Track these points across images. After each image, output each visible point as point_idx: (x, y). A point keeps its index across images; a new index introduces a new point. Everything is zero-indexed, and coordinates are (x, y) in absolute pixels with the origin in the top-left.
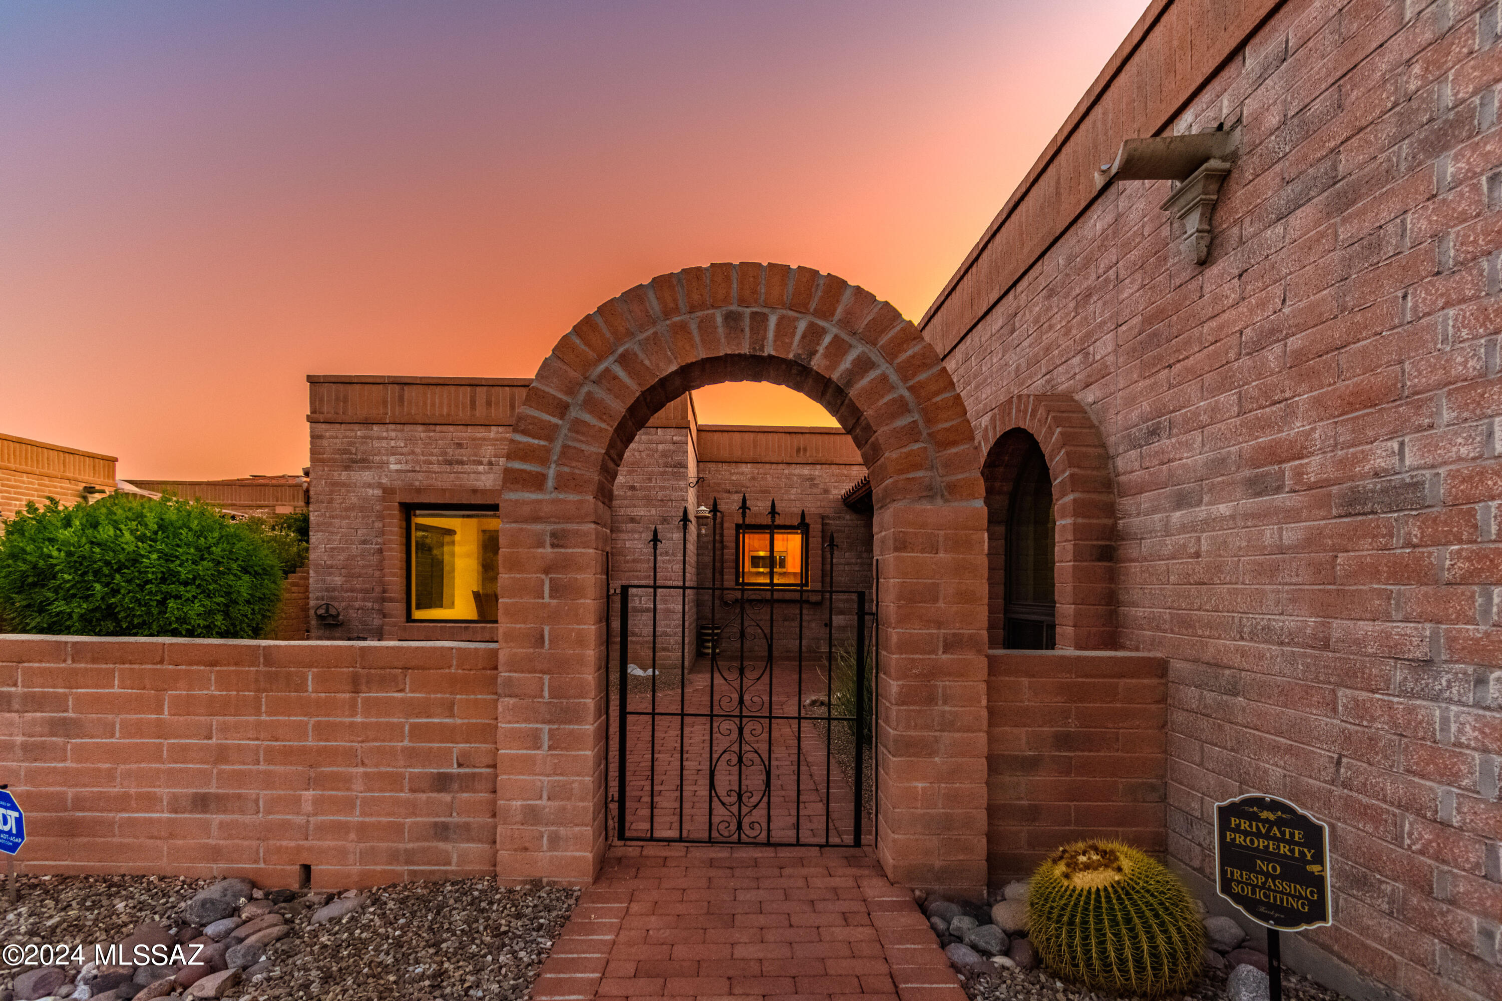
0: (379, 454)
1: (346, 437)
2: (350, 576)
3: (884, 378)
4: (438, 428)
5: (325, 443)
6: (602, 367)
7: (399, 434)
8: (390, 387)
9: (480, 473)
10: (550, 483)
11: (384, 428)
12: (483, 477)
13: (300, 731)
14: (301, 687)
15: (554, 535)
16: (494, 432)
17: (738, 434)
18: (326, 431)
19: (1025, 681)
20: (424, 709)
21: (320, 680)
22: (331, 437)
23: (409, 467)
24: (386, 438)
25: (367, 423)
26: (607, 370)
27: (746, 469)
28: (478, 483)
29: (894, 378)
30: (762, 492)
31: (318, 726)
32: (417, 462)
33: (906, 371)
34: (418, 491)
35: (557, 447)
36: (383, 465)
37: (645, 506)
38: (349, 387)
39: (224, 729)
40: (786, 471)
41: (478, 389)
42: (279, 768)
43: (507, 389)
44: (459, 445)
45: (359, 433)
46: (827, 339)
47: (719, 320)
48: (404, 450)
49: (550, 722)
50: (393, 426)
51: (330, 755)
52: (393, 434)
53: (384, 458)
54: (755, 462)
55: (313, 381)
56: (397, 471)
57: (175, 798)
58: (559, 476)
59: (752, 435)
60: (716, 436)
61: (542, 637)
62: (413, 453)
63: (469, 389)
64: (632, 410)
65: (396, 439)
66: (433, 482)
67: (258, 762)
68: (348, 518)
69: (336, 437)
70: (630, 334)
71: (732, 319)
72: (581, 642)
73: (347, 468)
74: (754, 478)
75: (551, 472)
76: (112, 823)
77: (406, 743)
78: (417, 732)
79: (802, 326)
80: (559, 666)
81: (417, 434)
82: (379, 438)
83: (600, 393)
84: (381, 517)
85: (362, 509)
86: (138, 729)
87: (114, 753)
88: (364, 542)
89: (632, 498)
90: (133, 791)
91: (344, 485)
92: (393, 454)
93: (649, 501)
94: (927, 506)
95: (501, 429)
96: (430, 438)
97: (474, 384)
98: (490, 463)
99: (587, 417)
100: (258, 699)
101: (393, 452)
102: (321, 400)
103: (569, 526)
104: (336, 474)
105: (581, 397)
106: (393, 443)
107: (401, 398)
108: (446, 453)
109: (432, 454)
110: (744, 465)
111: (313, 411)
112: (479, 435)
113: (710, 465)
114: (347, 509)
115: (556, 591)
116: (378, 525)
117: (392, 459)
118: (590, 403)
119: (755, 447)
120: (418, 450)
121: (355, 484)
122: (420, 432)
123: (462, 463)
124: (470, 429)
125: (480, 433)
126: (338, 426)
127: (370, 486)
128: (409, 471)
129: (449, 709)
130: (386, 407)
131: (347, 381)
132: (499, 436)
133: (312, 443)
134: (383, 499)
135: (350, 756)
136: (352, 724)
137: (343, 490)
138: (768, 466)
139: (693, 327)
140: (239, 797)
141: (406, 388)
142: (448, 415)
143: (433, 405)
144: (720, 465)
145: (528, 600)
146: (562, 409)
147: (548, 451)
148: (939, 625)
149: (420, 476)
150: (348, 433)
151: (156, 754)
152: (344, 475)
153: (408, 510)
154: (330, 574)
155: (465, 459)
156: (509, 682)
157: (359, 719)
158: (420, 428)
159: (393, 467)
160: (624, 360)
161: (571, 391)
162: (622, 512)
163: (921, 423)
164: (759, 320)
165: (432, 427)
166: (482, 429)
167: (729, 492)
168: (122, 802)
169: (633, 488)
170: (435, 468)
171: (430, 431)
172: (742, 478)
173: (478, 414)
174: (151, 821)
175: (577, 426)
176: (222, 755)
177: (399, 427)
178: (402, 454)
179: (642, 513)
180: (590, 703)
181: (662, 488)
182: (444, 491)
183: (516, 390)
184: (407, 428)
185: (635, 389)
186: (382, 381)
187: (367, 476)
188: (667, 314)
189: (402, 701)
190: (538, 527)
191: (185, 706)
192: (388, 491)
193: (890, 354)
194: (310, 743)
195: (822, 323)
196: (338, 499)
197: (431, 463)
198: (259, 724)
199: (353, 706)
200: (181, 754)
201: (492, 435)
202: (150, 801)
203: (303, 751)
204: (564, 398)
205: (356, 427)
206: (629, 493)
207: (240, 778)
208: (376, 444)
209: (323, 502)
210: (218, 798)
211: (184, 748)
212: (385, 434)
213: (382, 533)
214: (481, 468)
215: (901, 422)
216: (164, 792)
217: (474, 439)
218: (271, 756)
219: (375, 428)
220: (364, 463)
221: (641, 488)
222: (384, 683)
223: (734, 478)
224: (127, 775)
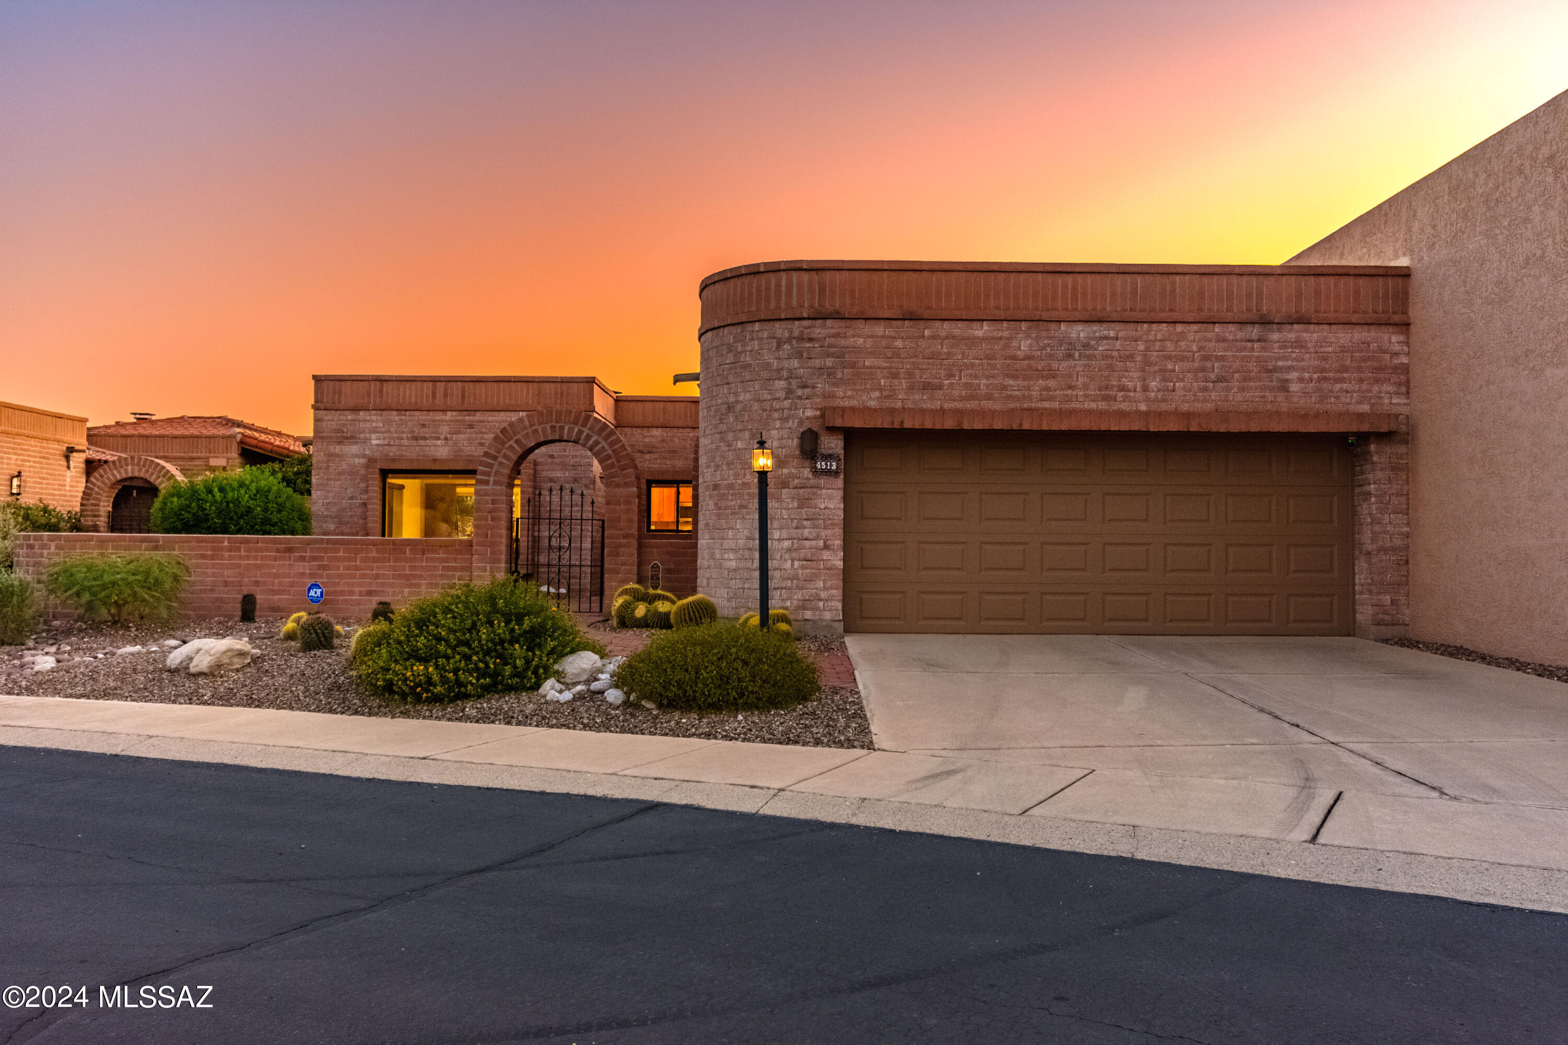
0: (364, 432)
1: (339, 420)
2: (341, 523)
3: (603, 447)
4: (408, 413)
5: (324, 424)
6: (509, 444)
7: (379, 418)
8: (372, 383)
9: (439, 446)
10: (491, 483)
11: (367, 413)
12: (440, 449)
13: (404, 568)
14: (405, 553)
15: (492, 500)
16: (449, 416)
17: (650, 404)
18: (326, 415)
19: (655, 550)
20: (446, 560)
21: (411, 550)
22: (329, 420)
23: (386, 442)
24: (369, 421)
25: (356, 409)
26: (511, 445)
27: (657, 432)
28: (437, 453)
29: (607, 447)
30: (670, 452)
31: (410, 566)
32: (392, 438)
33: (611, 445)
34: (393, 460)
35: (494, 471)
36: (366, 440)
37: (561, 470)
38: (343, 383)
39: (378, 568)
40: (691, 435)
41: (438, 384)
42: (396, 581)
43: (459, 383)
44: (424, 426)
45: (349, 417)
46: (585, 434)
47: (548, 428)
48: (383, 429)
49: (490, 563)
50: (375, 412)
51: (414, 576)
52: (374, 418)
53: (368, 435)
54: (664, 427)
55: (315, 378)
56: (377, 445)
57: (361, 592)
58: (494, 481)
59: (662, 404)
60: (631, 405)
61: (487, 535)
62: (389, 431)
63: (431, 384)
64: (519, 458)
65: (377, 421)
66: (403, 453)
67: (389, 579)
68: (340, 480)
69: (333, 420)
70: (518, 433)
71: (553, 428)
72: (501, 536)
73: (340, 443)
74: (663, 441)
75: (492, 479)
76: (339, 600)
77: (440, 572)
78: (444, 568)
79: (576, 430)
80: (493, 544)
81: (392, 417)
82: (365, 421)
83: (508, 453)
84: (365, 479)
85: (351, 473)
86: (348, 568)
87: (340, 576)
88: (352, 498)
89: (552, 463)
90: (346, 589)
91: (338, 456)
92: (374, 432)
93: (564, 466)
94: (617, 490)
95: (454, 413)
96: (401, 420)
97: (435, 380)
98: (446, 439)
99: (504, 461)
100: (390, 558)
101: (374, 431)
102: (322, 393)
103: (497, 497)
104: (332, 447)
105: (502, 454)
106: (374, 424)
107: (381, 391)
108: (413, 431)
109: (403, 432)
110: (655, 429)
111: (316, 401)
112: (438, 418)
113: (626, 429)
114: (339, 474)
115: (493, 519)
116: (363, 485)
117: (373, 436)
118: (505, 456)
119: (665, 413)
120: (392, 430)
121: (346, 455)
122: (394, 416)
123: (425, 438)
124: (431, 413)
125: (439, 416)
126: (333, 412)
127: (356, 456)
128: (386, 445)
129: (455, 560)
130: (370, 398)
131: (341, 379)
132: (453, 418)
133: (315, 425)
134: (367, 467)
135: (420, 577)
136: (422, 566)
137: (337, 460)
138: (675, 430)
139: (540, 430)
140: (382, 591)
141: (385, 384)
142: (416, 403)
143: (404, 397)
144: (635, 429)
145: (483, 522)
146: (495, 458)
147: (490, 472)
148: (621, 530)
149: (394, 449)
150: (342, 417)
151: (354, 577)
152: (338, 449)
153: (385, 474)
154: (326, 522)
155: (428, 436)
156: (476, 550)
157: (424, 564)
158: (394, 413)
159: (374, 442)
160: (517, 442)
161: (498, 452)
162: (544, 474)
163: (615, 462)
164: (562, 428)
165: (404, 412)
166: (441, 413)
167: (641, 452)
168: (342, 593)
169: (552, 456)
170: (405, 442)
171: (402, 415)
172: (654, 440)
173: (437, 402)
174: (352, 600)
175: (501, 464)
176: (377, 576)
177: (379, 412)
178: (381, 432)
179: (559, 475)
180: (503, 557)
181: (574, 456)
182: (412, 460)
183: (466, 385)
184: (384, 413)
185: (520, 451)
186: (367, 379)
187: (354, 449)
188: (531, 426)
189: (440, 558)
190: (487, 498)
191: (365, 560)
192: (371, 461)
193: (606, 439)
194: (407, 572)
195: (582, 429)
196: (333, 466)
197: (402, 439)
198: (390, 566)
199: (422, 560)
200: (363, 576)
201: (448, 418)
202: (352, 593)
203: (405, 575)
204: (495, 454)
205: (348, 413)
206: (550, 460)
207: (383, 584)
208: (362, 425)
209: (321, 469)
210: (375, 591)
211: (365, 574)
212: (368, 418)
213: (366, 491)
214: (439, 442)
215: (609, 462)
216: (357, 589)
217: (434, 421)
218: (395, 577)
219: (361, 413)
220: (352, 439)
221: (559, 457)
222: (433, 552)
223: (646, 440)
224: (344, 584)
